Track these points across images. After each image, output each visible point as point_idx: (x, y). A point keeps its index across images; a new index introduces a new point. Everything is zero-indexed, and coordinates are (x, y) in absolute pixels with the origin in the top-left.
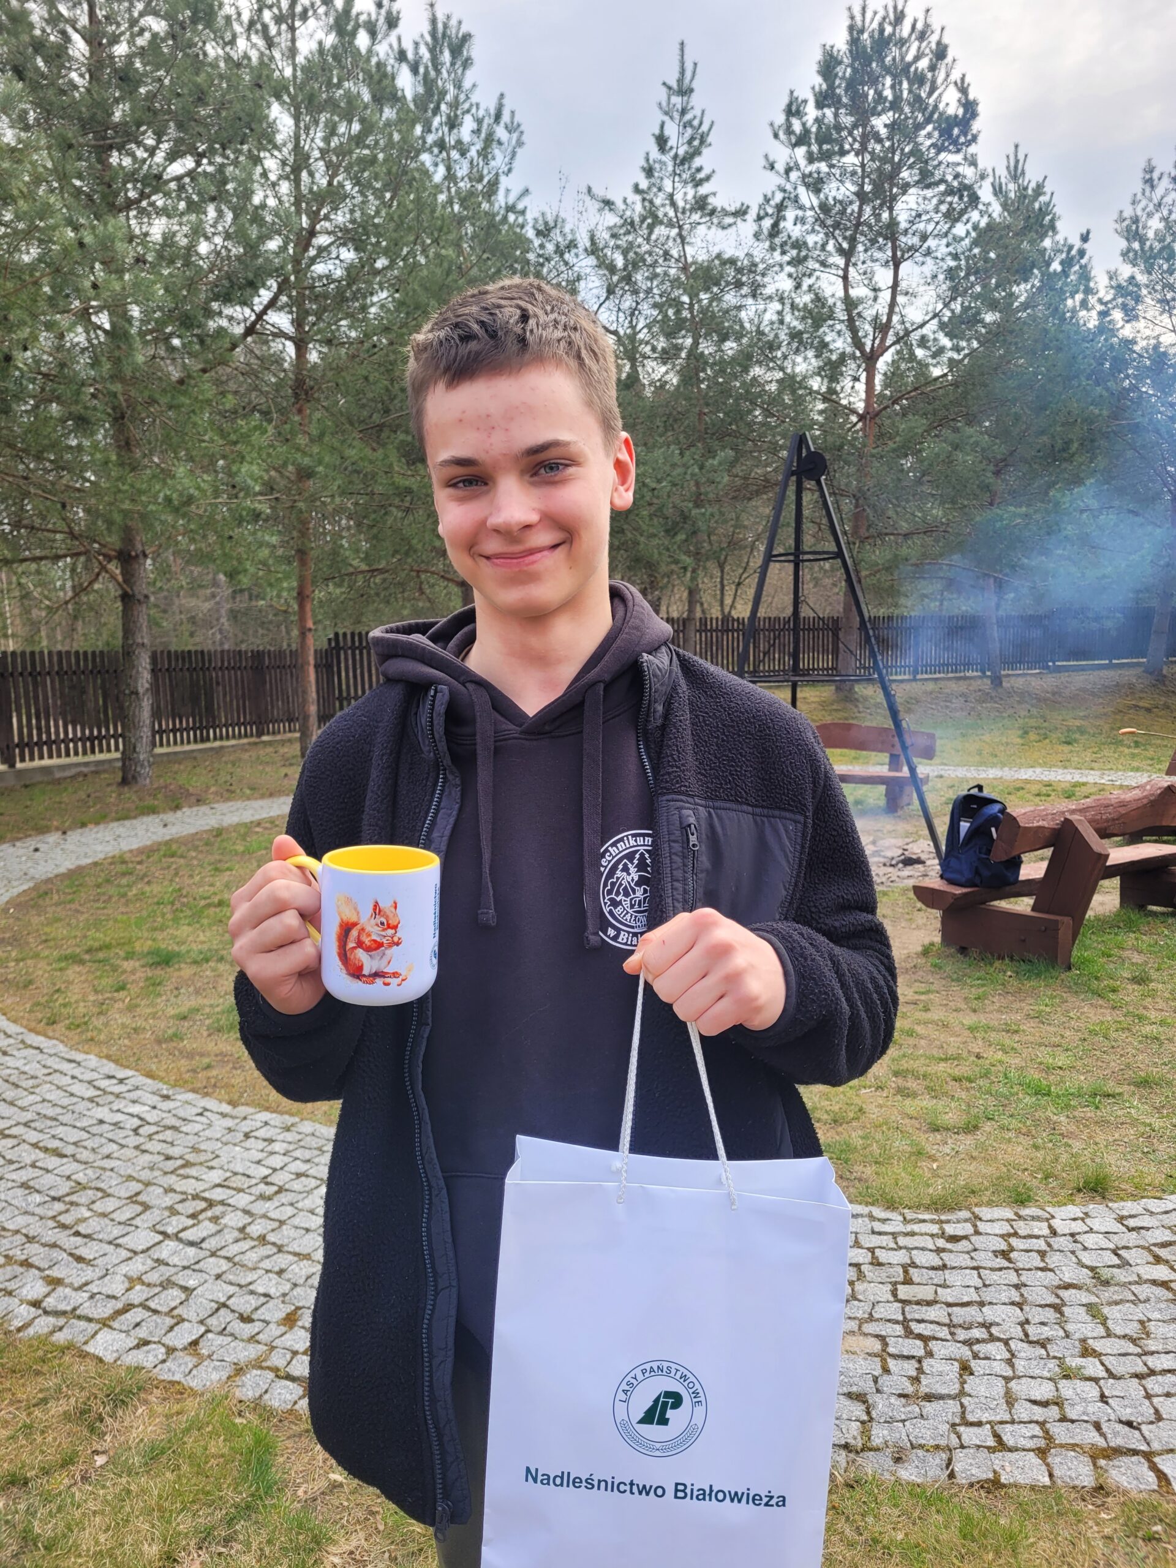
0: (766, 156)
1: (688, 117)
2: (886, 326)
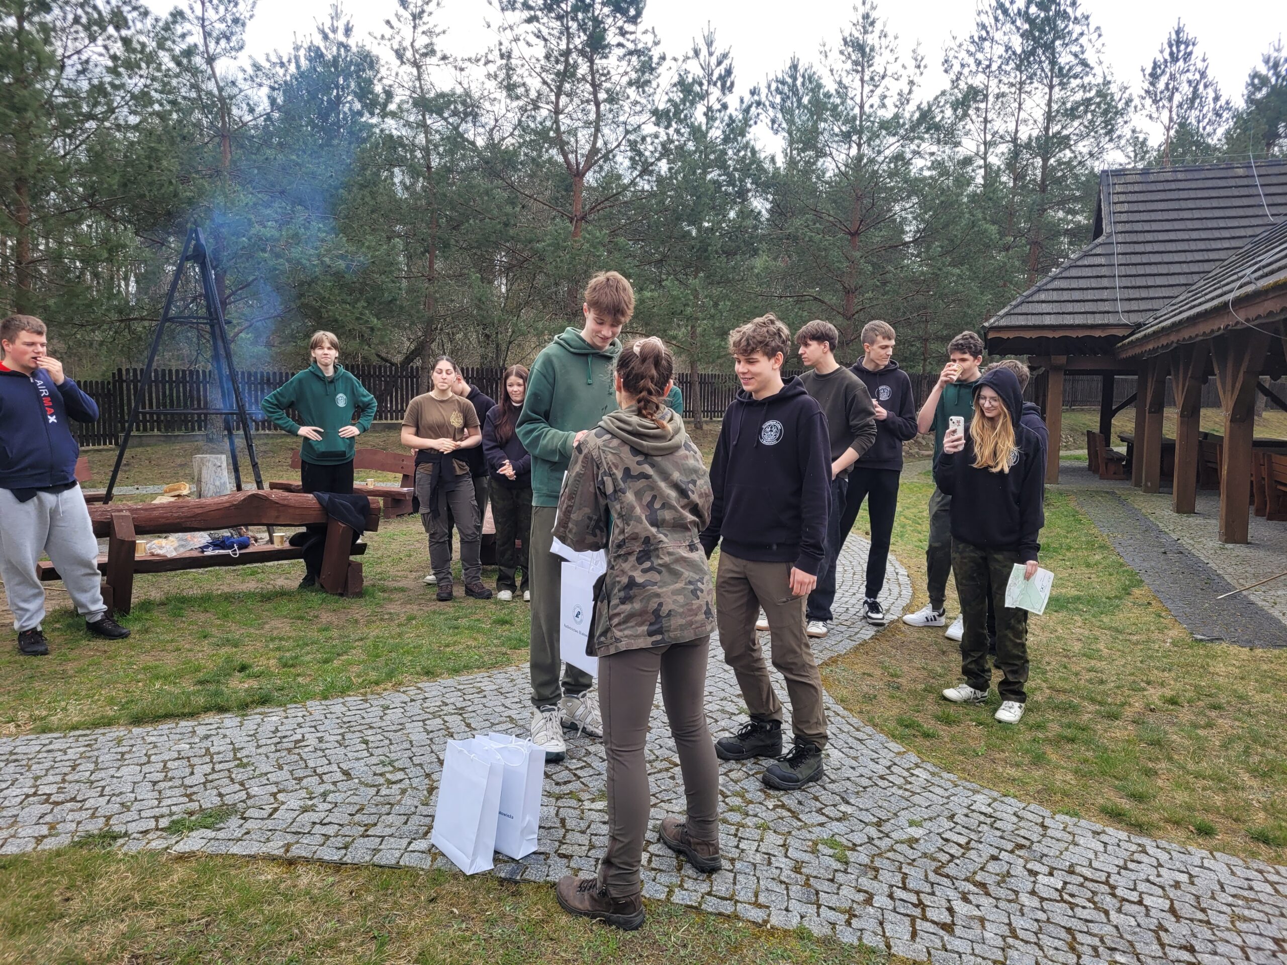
2: (592, 152)
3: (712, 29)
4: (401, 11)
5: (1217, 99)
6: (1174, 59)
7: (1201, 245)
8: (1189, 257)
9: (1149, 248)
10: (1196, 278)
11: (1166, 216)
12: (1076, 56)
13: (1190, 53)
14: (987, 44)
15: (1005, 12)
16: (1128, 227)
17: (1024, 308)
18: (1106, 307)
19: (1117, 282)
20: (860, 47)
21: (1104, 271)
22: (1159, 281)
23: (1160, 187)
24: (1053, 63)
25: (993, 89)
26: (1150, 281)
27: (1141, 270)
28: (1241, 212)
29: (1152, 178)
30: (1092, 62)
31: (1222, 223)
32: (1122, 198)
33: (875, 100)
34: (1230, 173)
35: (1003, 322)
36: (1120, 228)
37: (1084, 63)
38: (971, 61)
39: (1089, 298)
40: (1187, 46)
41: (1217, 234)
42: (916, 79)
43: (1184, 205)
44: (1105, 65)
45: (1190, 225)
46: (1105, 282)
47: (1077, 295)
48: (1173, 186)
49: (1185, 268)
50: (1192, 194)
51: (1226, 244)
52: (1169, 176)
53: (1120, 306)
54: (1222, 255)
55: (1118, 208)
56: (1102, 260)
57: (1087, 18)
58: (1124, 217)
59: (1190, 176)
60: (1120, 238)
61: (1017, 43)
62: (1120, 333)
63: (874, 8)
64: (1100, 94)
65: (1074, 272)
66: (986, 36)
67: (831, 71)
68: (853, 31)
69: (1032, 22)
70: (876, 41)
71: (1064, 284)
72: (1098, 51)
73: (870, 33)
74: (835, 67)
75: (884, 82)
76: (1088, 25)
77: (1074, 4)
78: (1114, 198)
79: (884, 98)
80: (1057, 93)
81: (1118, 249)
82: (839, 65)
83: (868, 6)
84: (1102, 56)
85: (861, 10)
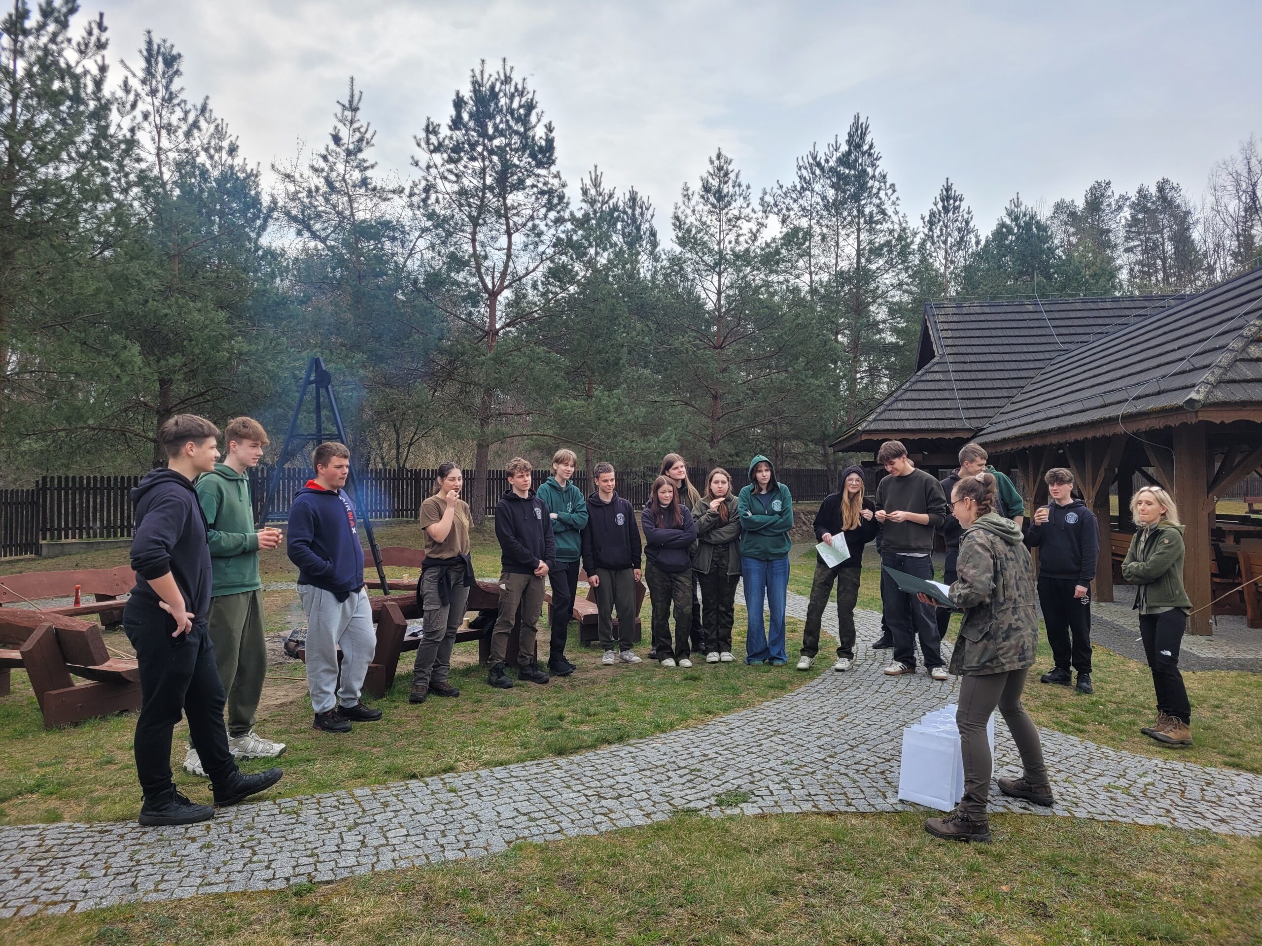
0: (413, 158)
1: (356, 125)
2: (504, 274)
3: (599, 173)
4: (332, 146)
6: (946, 210)
7: (1014, 366)
8: (1006, 375)
9: (974, 367)
10: (1015, 391)
11: (982, 341)
12: (878, 206)
13: (959, 207)
14: (807, 192)
15: (822, 169)
16: (955, 350)
17: (887, 415)
18: (951, 414)
19: (957, 395)
20: (720, 195)
21: (943, 385)
22: (988, 394)
23: (973, 318)
24: (861, 212)
25: (817, 229)
26: (981, 394)
27: (971, 385)
28: (1037, 340)
29: (965, 311)
30: (890, 211)
31: (1025, 349)
32: (946, 326)
33: (732, 237)
34: (1023, 309)
35: (873, 427)
36: (949, 350)
37: (883, 212)
38: (795, 206)
39: (937, 407)
40: (955, 201)
41: (1023, 357)
42: (765, 222)
43: (994, 333)
44: (901, 215)
46: (946, 394)
47: (926, 405)
48: (982, 317)
49: (1005, 384)
50: (999, 325)
51: (1032, 365)
52: (978, 310)
53: (963, 414)
54: (1030, 374)
55: (945, 334)
56: (940, 376)
57: (884, 177)
58: (950, 342)
59: (993, 310)
60: (951, 359)
61: (831, 193)
62: (965, 435)
63: (729, 162)
64: (900, 238)
65: (920, 386)
66: (806, 186)
67: (694, 211)
68: (710, 180)
69: (840, 176)
70: (731, 190)
71: (915, 395)
72: (894, 203)
73: (726, 182)
74: (697, 208)
75: (739, 222)
76: (885, 183)
77: (873, 165)
78: (940, 326)
79: (739, 235)
80: (864, 236)
81: (951, 367)
82: (700, 207)
83: (722, 160)
84: (898, 208)
85: (716, 163)
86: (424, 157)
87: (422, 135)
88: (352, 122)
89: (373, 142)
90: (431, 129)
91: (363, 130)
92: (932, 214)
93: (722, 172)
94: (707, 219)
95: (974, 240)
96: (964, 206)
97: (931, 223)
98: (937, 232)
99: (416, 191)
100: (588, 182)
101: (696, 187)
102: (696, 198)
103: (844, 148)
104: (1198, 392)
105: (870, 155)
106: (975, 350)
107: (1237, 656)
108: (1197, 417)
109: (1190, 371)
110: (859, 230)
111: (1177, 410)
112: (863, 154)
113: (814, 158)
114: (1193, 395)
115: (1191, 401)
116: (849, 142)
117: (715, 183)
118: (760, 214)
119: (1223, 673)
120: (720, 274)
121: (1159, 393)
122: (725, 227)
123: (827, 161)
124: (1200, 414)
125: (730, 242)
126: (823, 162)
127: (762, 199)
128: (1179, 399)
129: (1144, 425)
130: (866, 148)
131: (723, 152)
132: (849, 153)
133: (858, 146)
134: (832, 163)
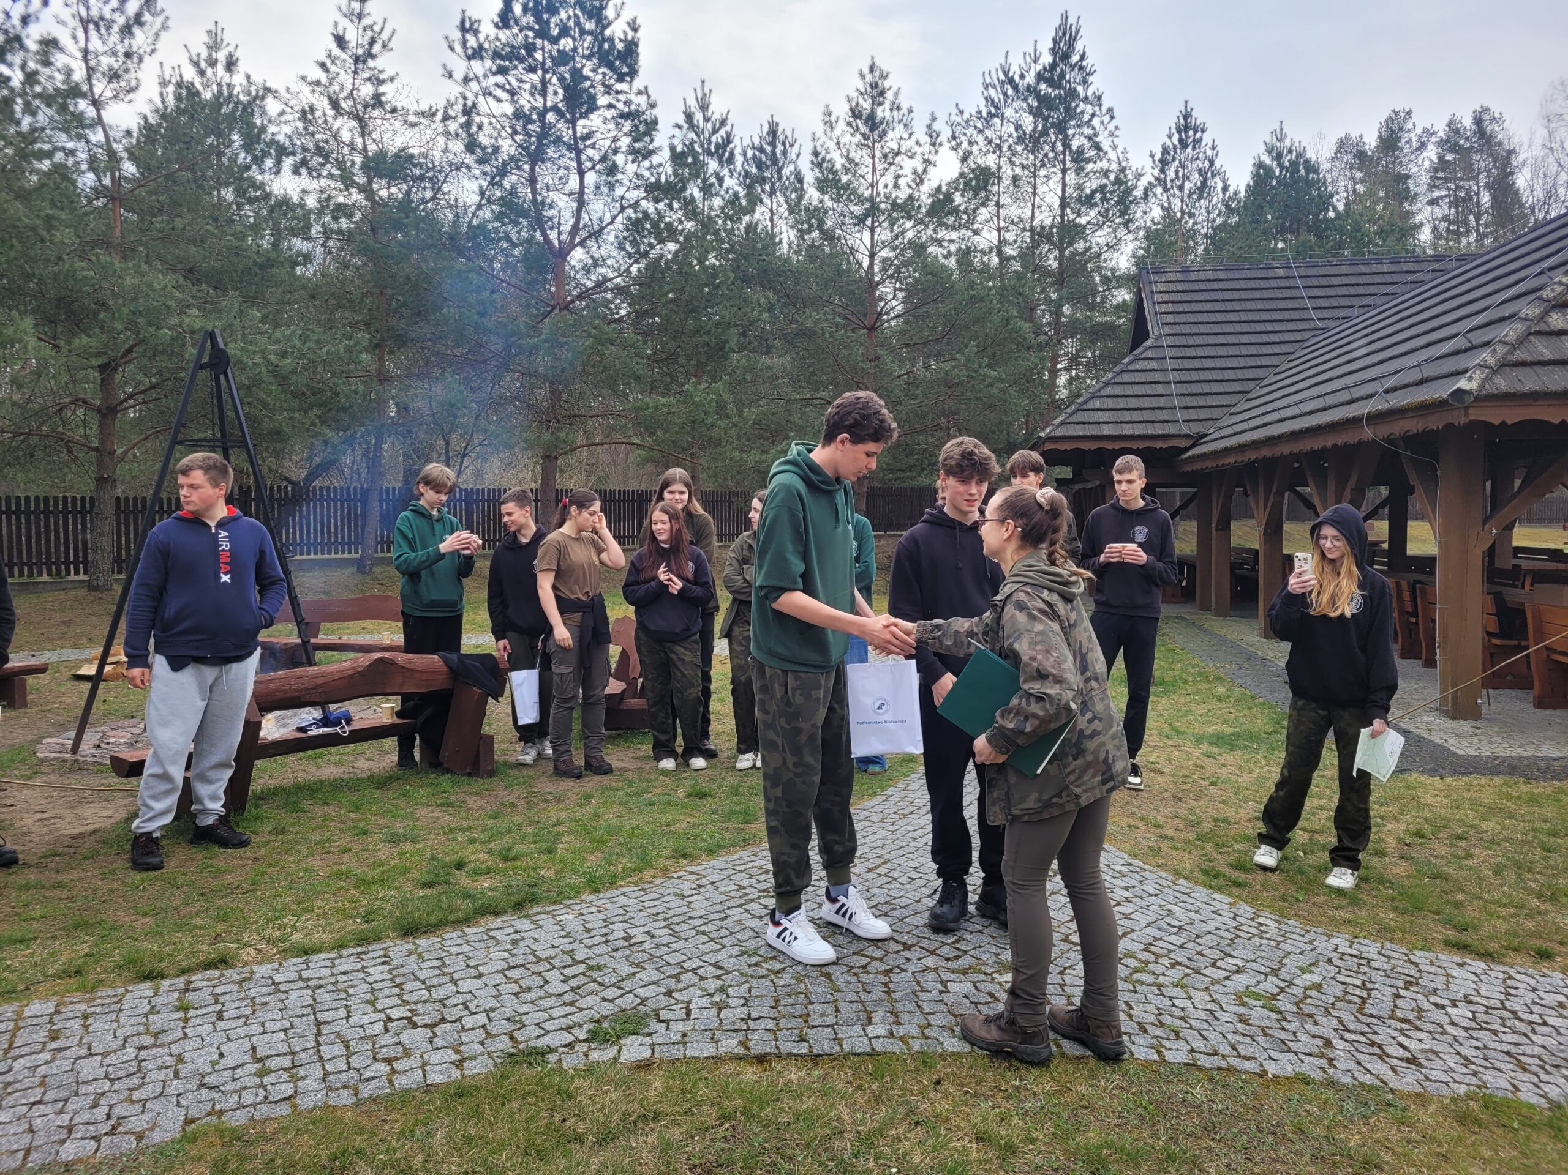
0: (444, 66)
1: (366, 22)
2: (575, 229)
3: (707, 91)
4: (336, 51)
5: (1225, 189)
6: (1183, 144)
7: (1253, 350)
8: (1242, 362)
9: (1200, 352)
10: (1251, 384)
11: (1213, 317)
12: (1090, 138)
13: (1201, 139)
14: (997, 120)
15: (1015, 87)
16: (1176, 329)
17: (1080, 417)
18: (1164, 415)
19: (1174, 389)
20: (872, 122)
21: (1157, 377)
22: (1216, 387)
23: (1203, 286)
24: (1067, 145)
25: (1007, 171)
26: (1207, 388)
27: (1194, 376)
28: (1286, 315)
29: (1193, 276)
30: (1106, 145)
31: (1269, 327)
32: (1166, 297)
33: (889, 179)
34: (1270, 273)
35: (1059, 432)
36: (1168, 329)
37: (1097, 147)
38: (980, 139)
39: (1146, 405)
40: (1196, 132)
41: (1266, 338)
42: (932, 158)
44: (1120, 150)
45: (1238, 328)
46: (1160, 389)
47: (1133, 403)
48: (1215, 286)
49: (1240, 374)
50: (1236, 295)
51: (1276, 349)
52: (1210, 275)
53: (1180, 415)
54: (1274, 361)
55: (1164, 308)
56: (1154, 365)
57: (1099, 98)
58: (1170, 318)
59: (1231, 275)
60: (1170, 341)
61: (1028, 121)
62: (1182, 444)
63: (884, 76)
64: (1118, 181)
65: (1126, 378)
66: (995, 112)
67: (838, 144)
68: (861, 101)
69: (1042, 99)
70: (888, 114)
71: (1118, 390)
72: (1111, 134)
73: (880, 104)
74: (842, 140)
75: (898, 159)
76: (1100, 106)
77: (1085, 82)
78: (1158, 298)
79: (898, 177)
80: (1071, 178)
81: (1169, 353)
82: (846, 138)
83: (877, 74)
84: (1116, 140)
85: (869, 78)
86: (460, 67)
87: (457, 35)
88: (360, 17)
89: (391, 45)
90: (467, 27)
91: (377, 28)
92: (1165, 151)
93: (877, 92)
94: (856, 156)
95: (1220, 185)
96: (1207, 139)
97: (1164, 163)
98: (1171, 174)
99: (451, 113)
100: (693, 103)
101: (842, 110)
102: (841, 126)
103: (1047, 59)
104: (1470, 379)
105: (1081, 68)
106: (1203, 329)
107: (1509, 753)
108: (1467, 415)
109: (1466, 350)
110: (1064, 171)
111: (1440, 405)
112: (1073, 67)
113: (1006, 73)
114: (1463, 384)
115: (1459, 391)
116: (1053, 51)
117: (866, 105)
118: (927, 148)
119: (1483, 780)
120: (872, 230)
121: (1421, 382)
122: (879, 166)
123: (1022, 77)
124: (1471, 411)
125: (886, 186)
126: (1017, 78)
127: (929, 127)
128: (1441, 391)
129: (1397, 428)
130: (1075, 58)
131: (878, 63)
132: (1053, 66)
133: (1066, 57)
134: (1030, 79)
